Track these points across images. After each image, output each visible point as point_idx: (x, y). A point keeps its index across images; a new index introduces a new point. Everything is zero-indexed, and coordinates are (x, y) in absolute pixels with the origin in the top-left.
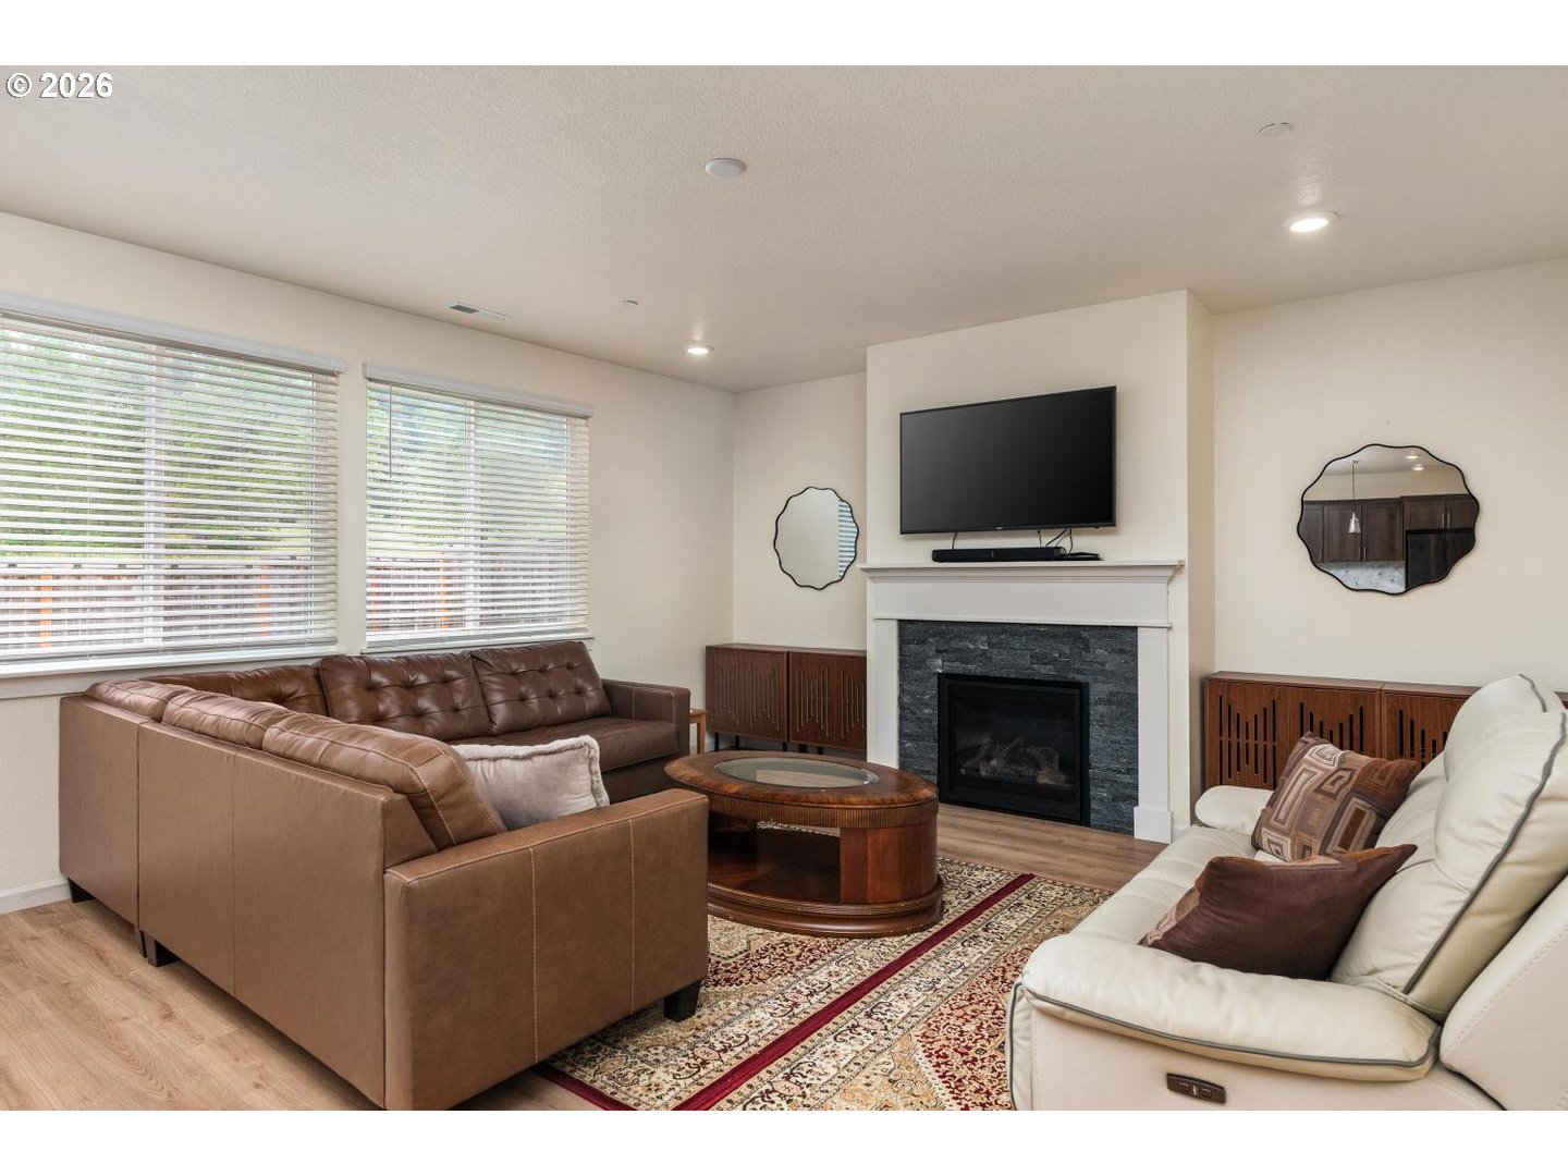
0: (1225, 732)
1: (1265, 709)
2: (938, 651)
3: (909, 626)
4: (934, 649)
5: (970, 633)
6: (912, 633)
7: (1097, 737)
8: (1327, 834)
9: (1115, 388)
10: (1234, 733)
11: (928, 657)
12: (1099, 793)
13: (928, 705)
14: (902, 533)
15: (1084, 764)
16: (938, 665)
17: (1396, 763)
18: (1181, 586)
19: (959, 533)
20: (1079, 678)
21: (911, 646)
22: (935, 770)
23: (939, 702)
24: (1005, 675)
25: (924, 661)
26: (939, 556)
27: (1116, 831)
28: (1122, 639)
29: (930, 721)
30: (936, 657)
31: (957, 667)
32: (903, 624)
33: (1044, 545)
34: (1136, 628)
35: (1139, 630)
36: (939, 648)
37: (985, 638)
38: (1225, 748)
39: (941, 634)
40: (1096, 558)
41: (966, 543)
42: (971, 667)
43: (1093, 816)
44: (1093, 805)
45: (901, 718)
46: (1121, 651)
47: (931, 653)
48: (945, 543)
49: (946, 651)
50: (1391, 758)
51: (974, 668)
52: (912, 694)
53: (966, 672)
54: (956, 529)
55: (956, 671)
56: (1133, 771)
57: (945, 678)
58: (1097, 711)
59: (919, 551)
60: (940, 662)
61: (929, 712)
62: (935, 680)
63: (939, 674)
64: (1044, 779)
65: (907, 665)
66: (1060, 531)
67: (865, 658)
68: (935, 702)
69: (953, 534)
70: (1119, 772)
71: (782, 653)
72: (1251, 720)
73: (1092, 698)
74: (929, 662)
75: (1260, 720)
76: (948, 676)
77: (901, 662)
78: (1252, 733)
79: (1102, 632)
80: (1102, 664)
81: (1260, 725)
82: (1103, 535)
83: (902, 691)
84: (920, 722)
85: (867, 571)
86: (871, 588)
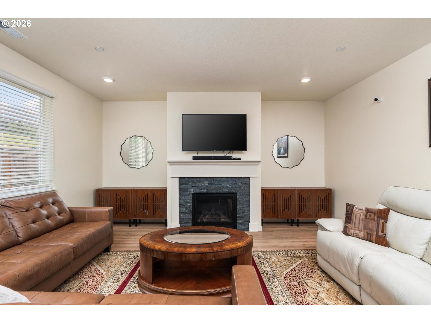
1: (273, 196)
2: (192, 186)
3: (183, 179)
4: (191, 186)
5: (203, 181)
6: (183, 181)
7: (238, 206)
8: (377, 230)
9: (246, 114)
10: (266, 202)
11: (189, 188)
12: (239, 221)
13: (189, 203)
14: (183, 151)
15: (236, 214)
16: (192, 191)
18: (260, 167)
19: (199, 152)
20: (234, 191)
21: (183, 185)
22: (191, 222)
23: (192, 202)
24: (213, 192)
25: (187, 190)
26: (194, 158)
28: (246, 181)
29: (190, 207)
30: (192, 188)
31: (198, 191)
32: (179, 178)
33: (225, 156)
34: (249, 178)
35: (250, 178)
36: (193, 185)
37: (207, 182)
38: (264, 205)
39: (193, 181)
40: (240, 159)
41: (201, 154)
42: (202, 190)
44: (238, 224)
45: (180, 207)
46: (245, 184)
47: (190, 187)
49: (195, 186)
51: (204, 191)
52: (183, 200)
53: (201, 192)
55: (198, 192)
56: (248, 214)
57: (194, 195)
58: (239, 200)
59: (188, 156)
60: (193, 189)
61: (189, 205)
62: (191, 195)
63: (192, 193)
64: (222, 220)
65: (182, 191)
66: (229, 152)
67: (167, 190)
68: (191, 202)
69: (197, 152)
70: (245, 214)
71: (130, 190)
72: (270, 198)
73: (238, 196)
74: (189, 190)
75: (272, 198)
76: (195, 193)
77: (179, 191)
78: (270, 201)
79: (240, 179)
80: (240, 187)
81: (272, 199)
82: (242, 153)
83: (180, 199)
84: (186, 208)
85: (169, 162)
86: (169, 168)
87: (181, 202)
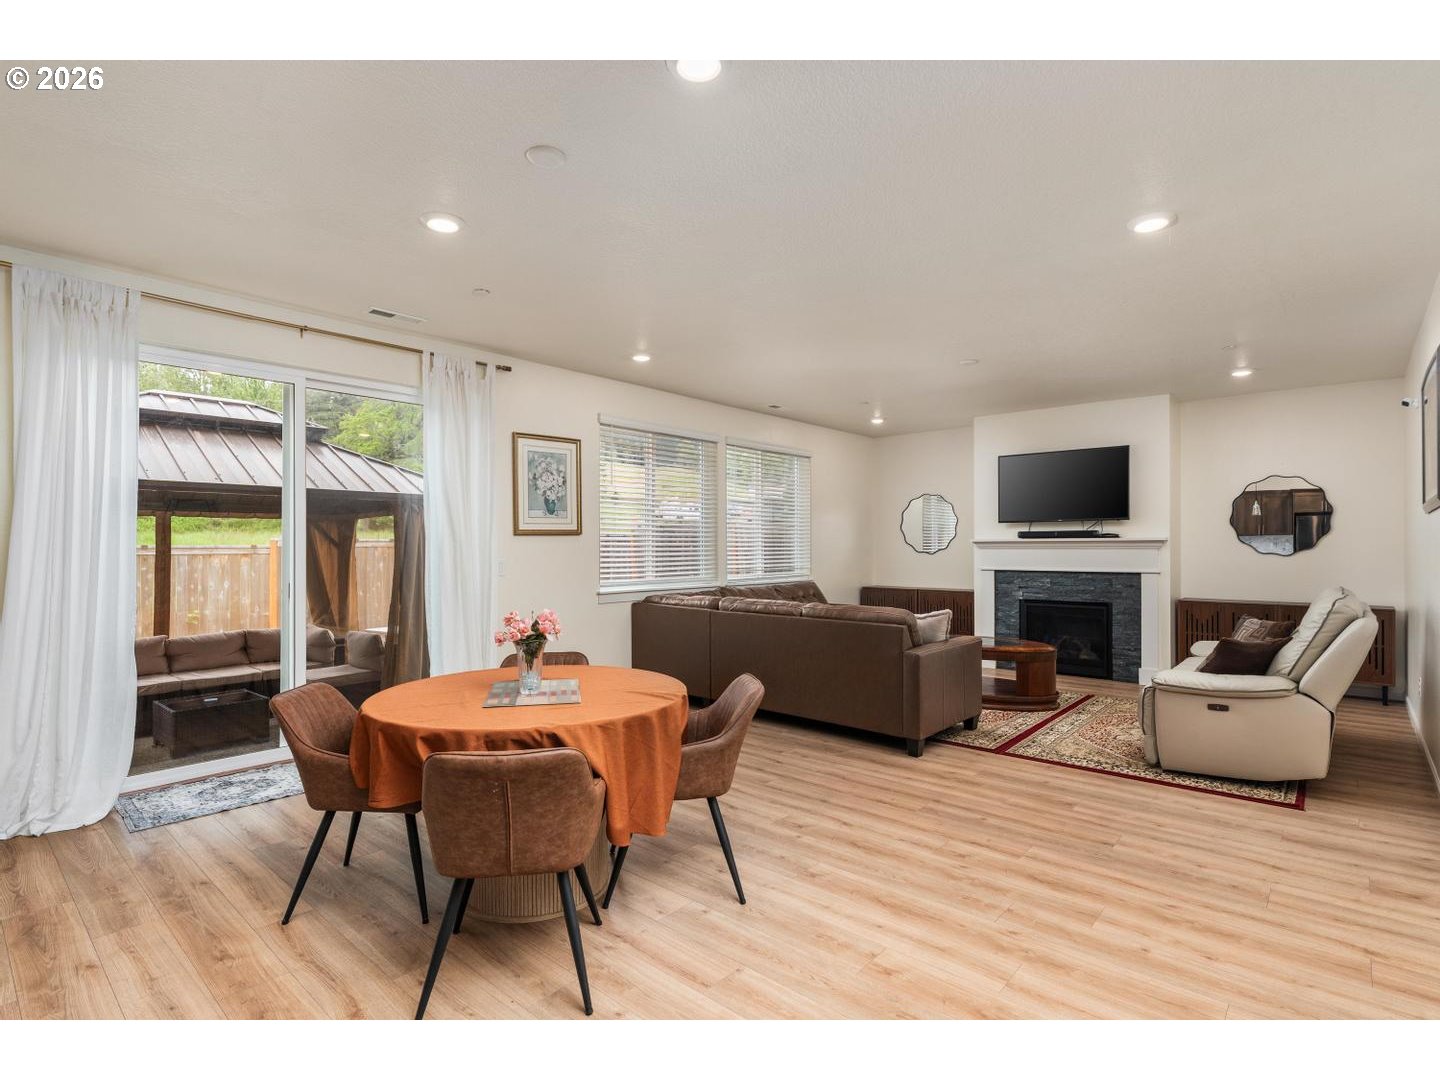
0: (1190, 628)
1: (1211, 617)
2: (1020, 588)
3: (1001, 573)
4: (1018, 586)
5: (1039, 577)
6: (1002, 578)
7: (1117, 632)
9: (1128, 446)
10: (1195, 629)
11: (1014, 591)
12: (1118, 662)
13: (1013, 617)
14: (1000, 522)
15: (1109, 646)
16: (1020, 595)
17: (1286, 623)
18: (1166, 552)
19: (1033, 523)
20: (1107, 600)
21: (1002, 585)
23: (1020, 616)
24: (1061, 600)
25: (1010, 593)
26: (1022, 535)
27: (1128, 681)
28: (1133, 581)
29: (1015, 626)
30: (1019, 591)
31: (1032, 596)
32: (996, 571)
33: (1085, 530)
34: (1139, 574)
35: (1142, 574)
36: (1021, 585)
37: (1048, 580)
38: (1190, 637)
39: (1021, 578)
40: (1117, 536)
41: (1036, 528)
42: (1040, 596)
43: (1114, 675)
44: (1114, 668)
45: (996, 625)
46: (1131, 586)
47: (1015, 588)
48: (1025, 529)
49: (1025, 587)
50: (1284, 621)
51: (1043, 596)
52: (1002, 611)
53: (1038, 599)
54: (1031, 521)
55: (1032, 598)
56: (1138, 649)
57: (1024, 603)
58: (1117, 618)
59: (1010, 532)
60: (1021, 593)
61: (1014, 621)
62: (1018, 603)
63: (1020, 600)
64: (1083, 657)
65: (999, 595)
66: (1095, 522)
67: (973, 593)
68: (1018, 616)
69: (1030, 524)
70: (1129, 650)
71: (914, 591)
72: (1204, 622)
73: (1114, 611)
74: (1014, 593)
75: (1210, 622)
76: (1026, 601)
77: (996, 595)
78: (1205, 628)
79: (1120, 576)
80: (1120, 593)
81: (1210, 625)
82: (1121, 524)
83: (997, 610)
84: (1008, 627)
85: (976, 543)
86: (978, 552)
87: (1000, 614)
